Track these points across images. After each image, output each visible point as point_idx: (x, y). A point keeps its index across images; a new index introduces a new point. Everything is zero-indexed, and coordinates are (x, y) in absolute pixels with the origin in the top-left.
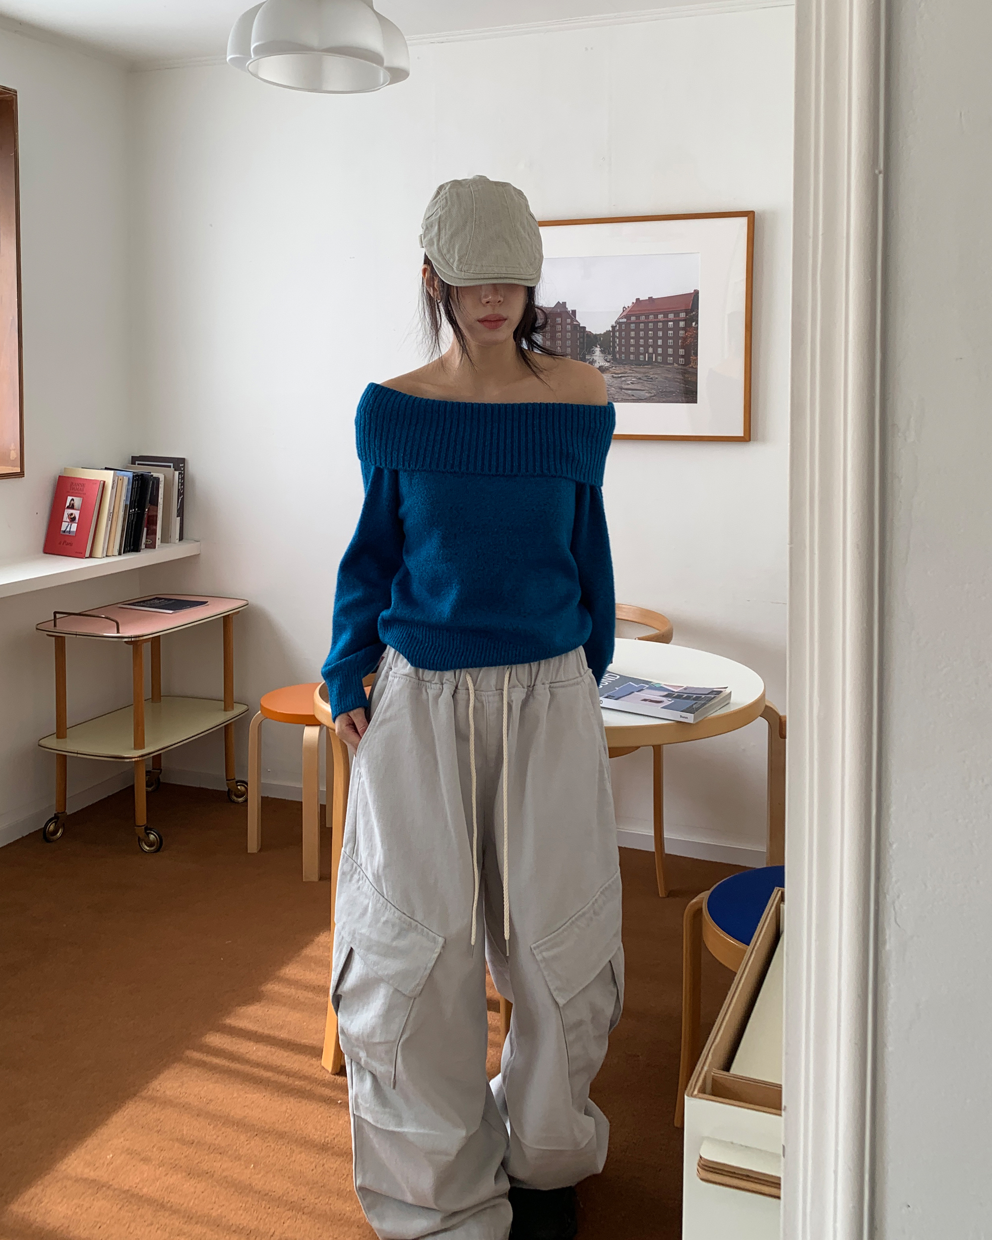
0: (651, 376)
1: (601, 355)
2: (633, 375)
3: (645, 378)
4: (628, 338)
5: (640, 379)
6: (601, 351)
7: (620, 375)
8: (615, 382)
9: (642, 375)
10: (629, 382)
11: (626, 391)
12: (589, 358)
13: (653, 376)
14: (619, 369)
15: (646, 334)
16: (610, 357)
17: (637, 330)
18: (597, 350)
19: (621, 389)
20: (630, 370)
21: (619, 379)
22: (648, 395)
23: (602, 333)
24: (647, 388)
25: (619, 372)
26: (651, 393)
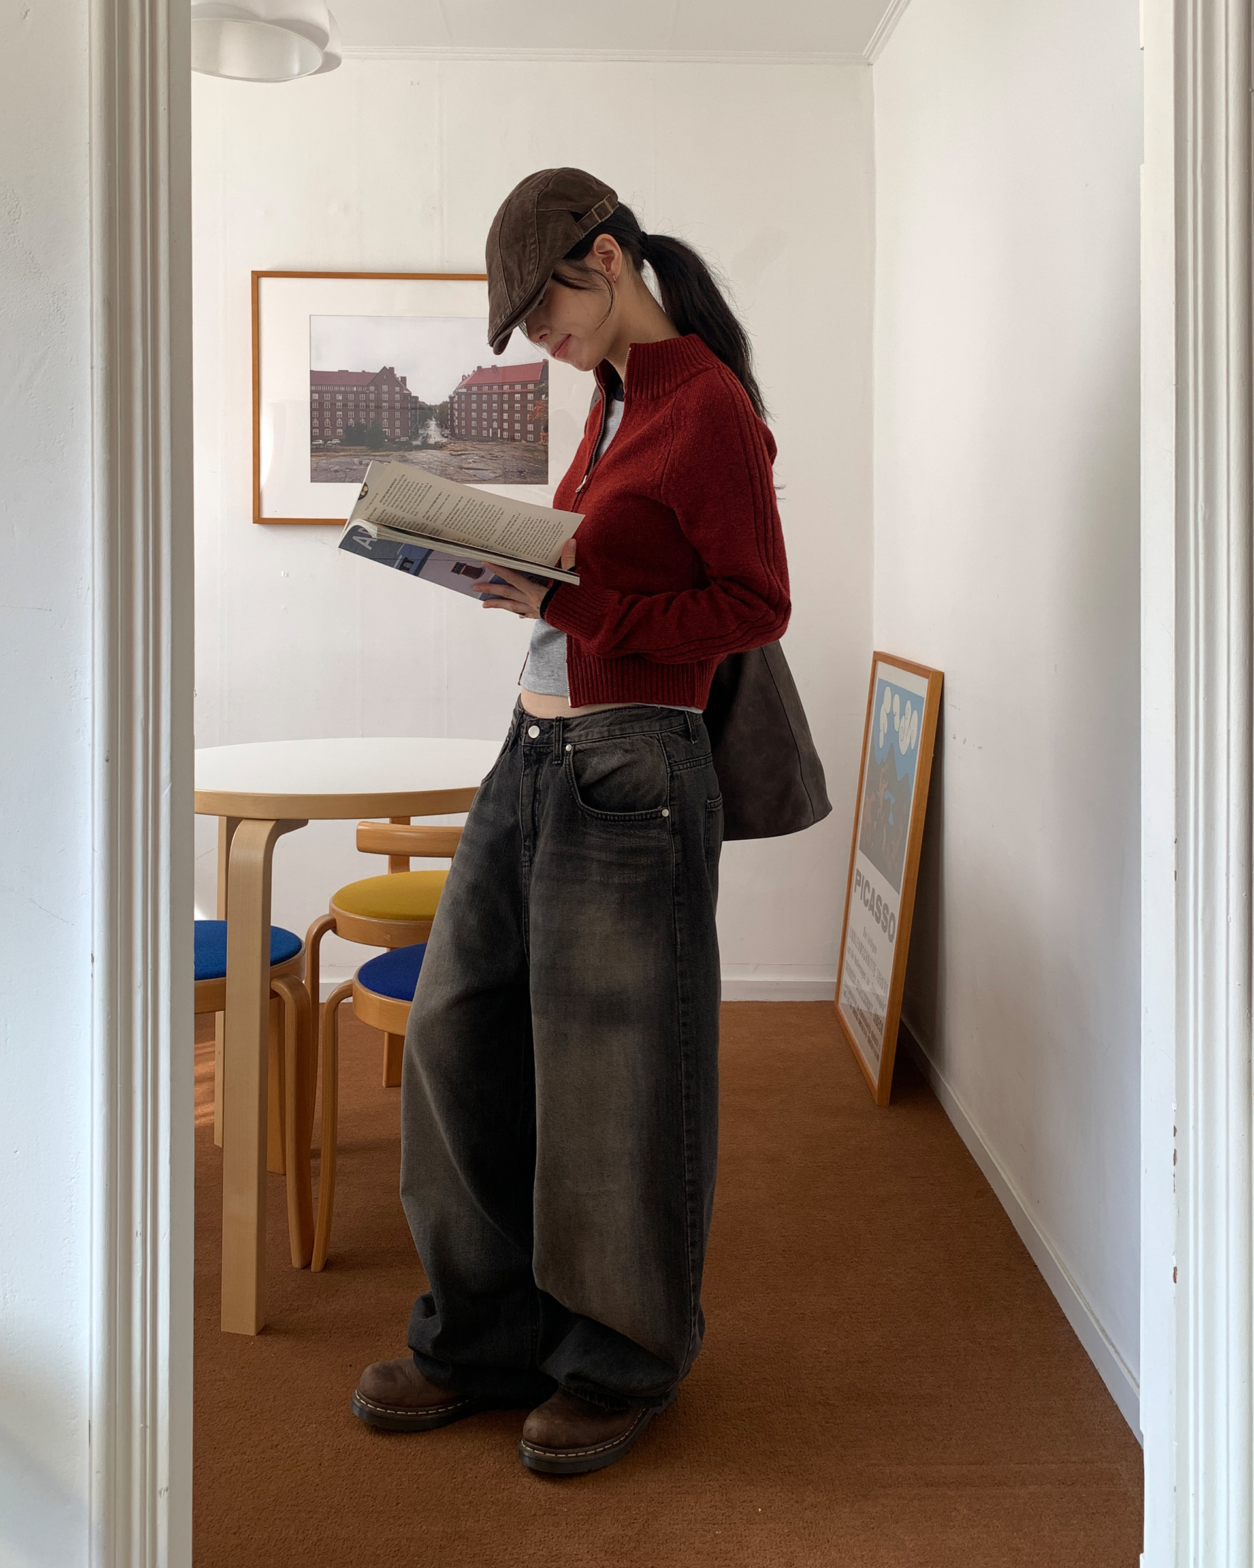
0: (496, 454)
1: (437, 429)
2: (473, 452)
3: (489, 457)
4: (468, 411)
5: (482, 457)
6: (437, 425)
7: (460, 453)
8: (454, 460)
9: (485, 452)
10: (471, 461)
11: (466, 471)
12: (422, 432)
13: (499, 453)
14: (460, 445)
15: (490, 407)
16: (447, 432)
17: (479, 402)
18: (433, 424)
19: (461, 468)
20: (471, 447)
21: (459, 457)
22: (493, 475)
23: (438, 404)
24: (491, 468)
25: (459, 449)
26: (496, 473)
